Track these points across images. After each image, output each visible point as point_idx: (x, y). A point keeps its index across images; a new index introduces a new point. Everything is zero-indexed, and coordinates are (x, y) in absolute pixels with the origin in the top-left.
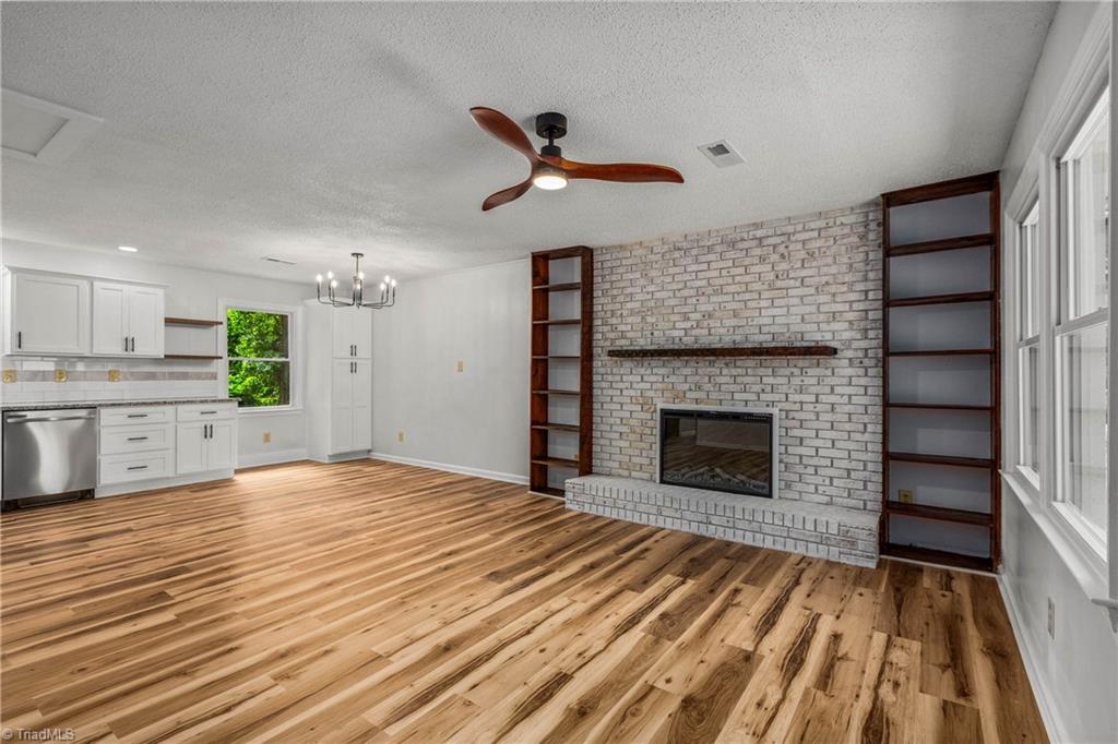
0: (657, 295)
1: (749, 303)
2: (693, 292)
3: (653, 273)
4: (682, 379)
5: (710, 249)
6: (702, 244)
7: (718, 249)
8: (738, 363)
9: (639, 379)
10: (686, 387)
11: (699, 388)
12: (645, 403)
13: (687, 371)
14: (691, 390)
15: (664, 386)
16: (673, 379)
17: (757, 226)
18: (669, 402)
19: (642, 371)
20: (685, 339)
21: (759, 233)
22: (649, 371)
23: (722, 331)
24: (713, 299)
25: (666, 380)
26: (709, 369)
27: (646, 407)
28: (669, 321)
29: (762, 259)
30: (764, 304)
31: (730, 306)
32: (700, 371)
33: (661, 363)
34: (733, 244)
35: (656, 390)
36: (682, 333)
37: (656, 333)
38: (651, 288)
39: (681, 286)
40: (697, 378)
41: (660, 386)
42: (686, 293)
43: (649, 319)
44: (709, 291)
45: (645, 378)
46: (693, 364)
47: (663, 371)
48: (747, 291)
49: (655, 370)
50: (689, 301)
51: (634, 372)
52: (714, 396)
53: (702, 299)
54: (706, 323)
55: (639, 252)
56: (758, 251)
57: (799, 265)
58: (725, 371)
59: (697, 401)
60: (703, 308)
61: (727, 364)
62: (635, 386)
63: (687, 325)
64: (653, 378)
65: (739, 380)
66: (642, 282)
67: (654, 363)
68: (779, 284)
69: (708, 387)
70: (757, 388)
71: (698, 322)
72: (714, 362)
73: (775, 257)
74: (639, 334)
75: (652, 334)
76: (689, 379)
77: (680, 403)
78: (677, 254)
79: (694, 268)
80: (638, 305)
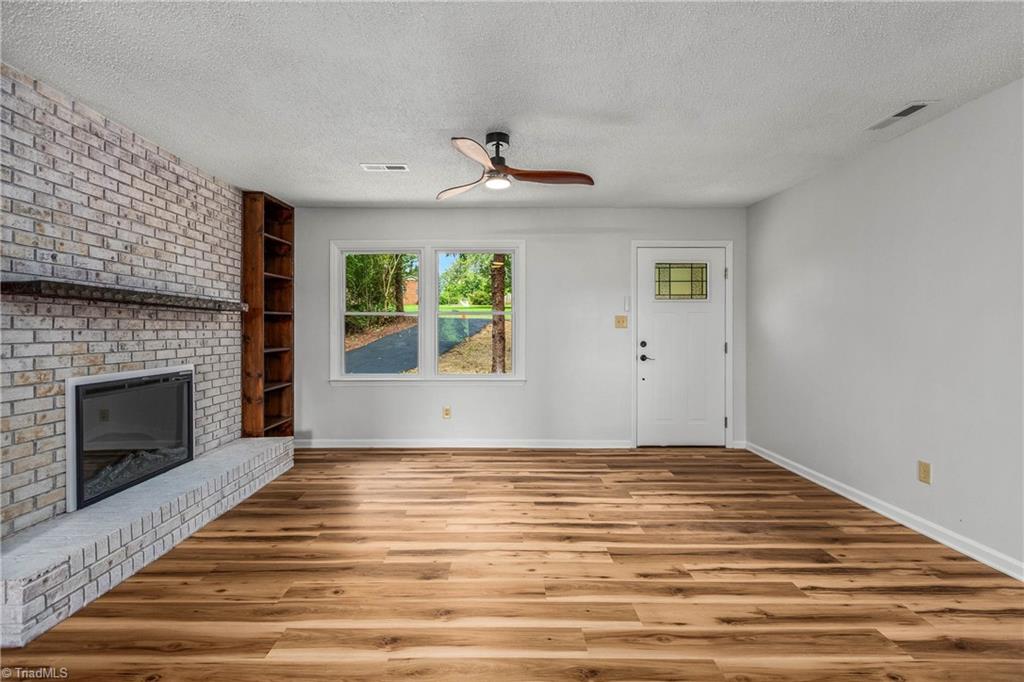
0: (65, 193)
1: (168, 245)
2: (113, 209)
3: (58, 152)
4: (100, 335)
5: (134, 159)
6: (124, 145)
7: (143, 164)
8: (160, 315)
9: (29, 337)
10: (106, 347)
11: (121, 347)
12: (40, 381)
13: (107, 323)
14: (112, 351)
15: (75, 348)
16: (87, 335)
17: (178, 161)
18: (82, 374)
19: (36, 322)
20: (104, 275)
21: (179, 170)
22: (48, 323)
23: (145, 272)
24: (137, 228)
25: (77, 337)
26: (133, 322)
27: (42, 389)
28: (80, 241)
29: (179, 201)
30: (180, 250)
31: (153, 243)
32: (123, 324)
33: (68, 310)
34: (156, 168)
35: (60, 356)
36: (99, 266)
37: (60, 257)
38: (53, 176)
39: (99, 193)
40: (120, 333)
41: (68, 348)
42: (105, 206)
43: (48, 230)
44: (133, 215)
45: (42, 336)
46: (114, 313)
47: (72, 323)
48: (166, 230)
49: (59, 322)
50: (110, 220)
51: (18, 324)
52: (138, 357)
53: (125, 224)
54: (129, 256)
55: (32, 97)
56: (175, 188)
57: (202, 220)
58: (149, 325)
59: (119, 366)
60: (125, 235)
61: (150, 315)
62: (21, 350)
63: (106, 255)
64: (56, 336)
65: (161, 334)
66: (36, 156)
67: (58, 309)
68: (191, 233)
69: (131, 346)
70: (175, 344)
71: (119, 253)
72: (138, 312)
73: (187, 203)
74: (29, 253)
75: (54, 257)
76: (110, 336)
77: (97, 373)
78: (95, 142)
79: (115, 174)
80: (27, 196)
